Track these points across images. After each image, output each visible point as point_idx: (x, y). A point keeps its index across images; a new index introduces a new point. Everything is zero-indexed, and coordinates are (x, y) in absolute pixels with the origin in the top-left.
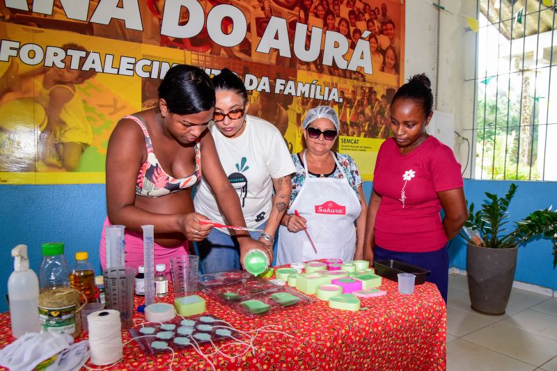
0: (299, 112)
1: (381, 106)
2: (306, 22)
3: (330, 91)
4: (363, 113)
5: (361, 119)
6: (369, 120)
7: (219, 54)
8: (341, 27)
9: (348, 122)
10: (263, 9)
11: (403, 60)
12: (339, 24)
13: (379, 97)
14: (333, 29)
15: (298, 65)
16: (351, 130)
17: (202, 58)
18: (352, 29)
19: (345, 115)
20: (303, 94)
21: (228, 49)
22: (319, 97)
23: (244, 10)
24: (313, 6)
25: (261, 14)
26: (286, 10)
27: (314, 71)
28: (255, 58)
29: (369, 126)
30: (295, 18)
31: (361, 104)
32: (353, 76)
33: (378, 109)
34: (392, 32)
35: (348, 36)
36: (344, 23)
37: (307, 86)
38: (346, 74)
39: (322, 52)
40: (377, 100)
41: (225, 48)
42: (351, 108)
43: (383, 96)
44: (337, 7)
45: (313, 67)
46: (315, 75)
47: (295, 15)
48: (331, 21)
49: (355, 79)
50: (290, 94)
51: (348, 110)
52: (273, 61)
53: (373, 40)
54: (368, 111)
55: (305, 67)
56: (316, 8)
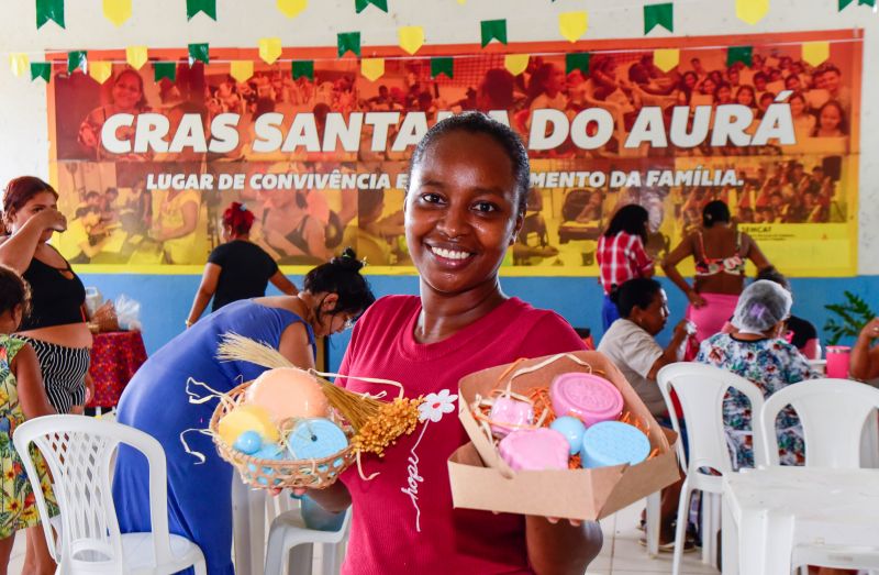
0: (678, 202)
1: (812, 182)
2: (687, 103)
3: (723, 174)
4: (778, 193)
5: (776, 201)
6: (791, 201)
7: (583, 157)
8: (741, 97)
9: (753, 207)
10: (632, 103)
11: (858, 115)
12: (738, 94)
13: (808, 170)
14: (729, 101)
15: (676, 153)
16: (757, 216)
17: (567, 164)
18: (758, 95)
19: (747, 199)
20: (683, 184)
21: (594, 152)
22: (706, 183)
23: (610, 109)
24: (698, 83)
25: (629, 108)
26: (660, 97)
27: (699, 156)
28: (622, 154)
29: (789, 209)
30: (672, 103)
31: (774, 182)
32: (761, 151)
33: (806, 186)
34: (835, 81)
35: (752, 105)
36: (745, 91)
37: (690, 173)
38: (747, 151)
39: (710, 133)
40: (803, 174)
41: (590, 151)
42: (757, 189)
43: (816, 169)
44: (734, 75)
45: (697, 151)
46: (701, 160)
47: (672, 100)
48: (725, 94)
49: (764, 154)
50: (666, 185)
51: (752, 193)
52: (645, 153)
53: (797, 100)
54: (787, 190)
55: (686, 153)
56: (702, 84)
